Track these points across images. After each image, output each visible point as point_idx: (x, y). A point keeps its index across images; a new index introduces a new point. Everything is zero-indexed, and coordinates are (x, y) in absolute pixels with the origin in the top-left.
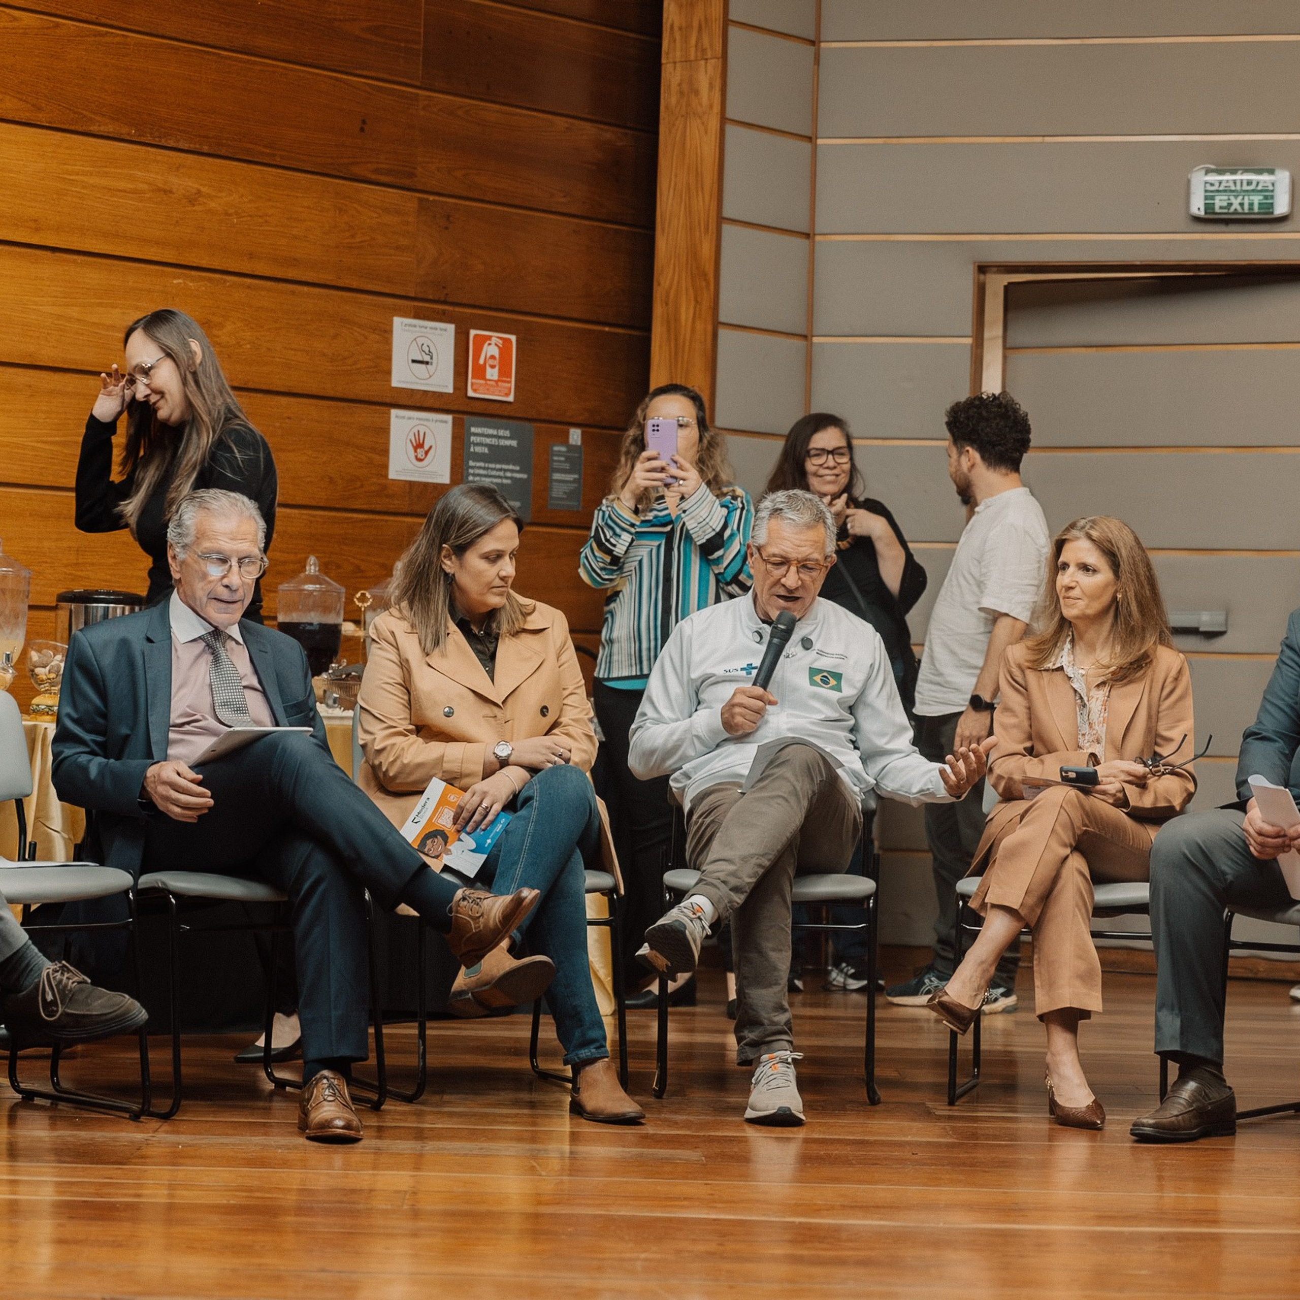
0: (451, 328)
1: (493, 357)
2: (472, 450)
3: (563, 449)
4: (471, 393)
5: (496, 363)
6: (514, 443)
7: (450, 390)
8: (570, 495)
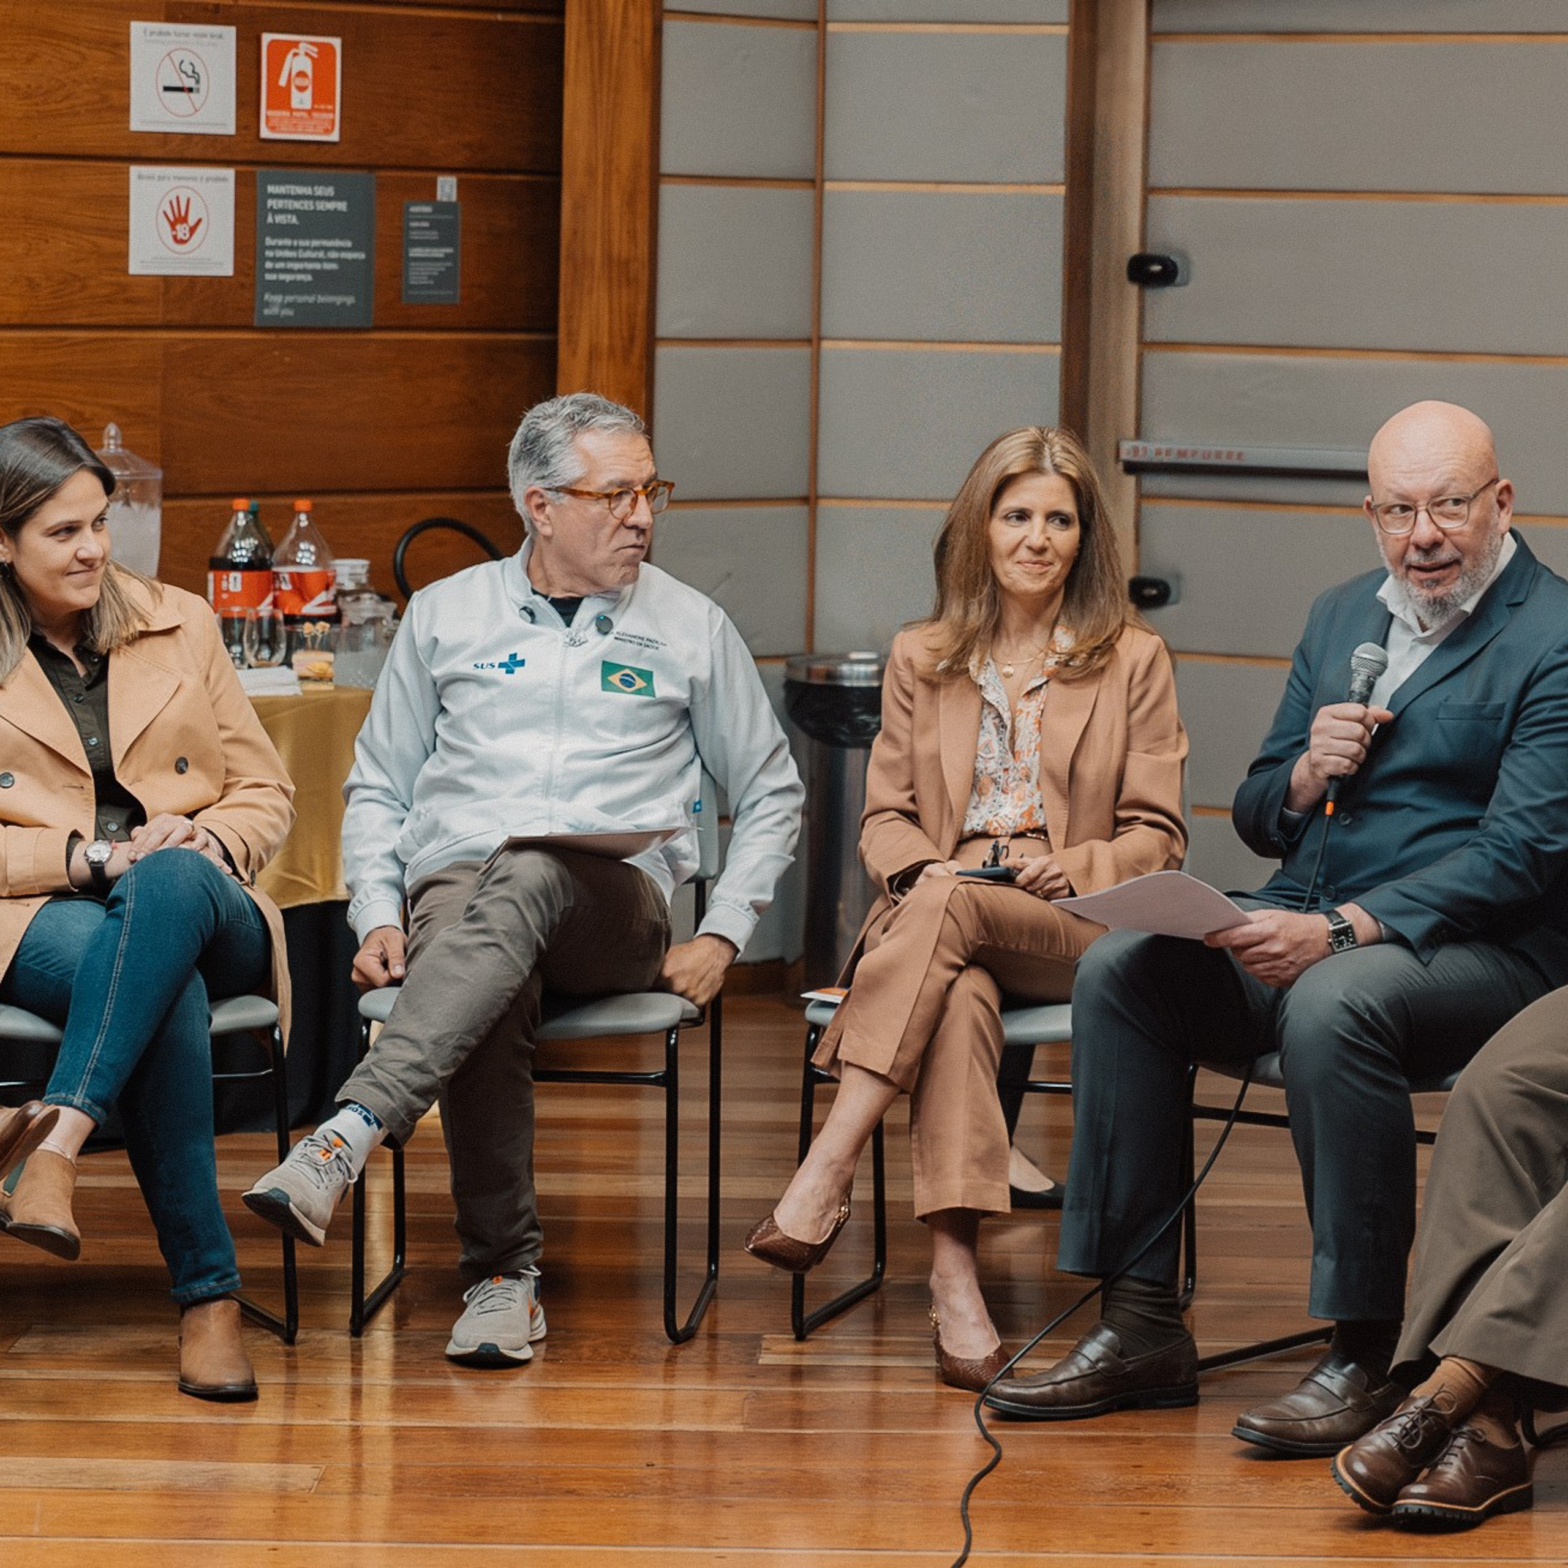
0: (230, 33)
1: (301, 74)
2: (270, 220)
3: (427, 209)
4: (265, 133)
5: (307, 82)
6: (342, 206)
7: (231, 130)
8: (440, 280)
